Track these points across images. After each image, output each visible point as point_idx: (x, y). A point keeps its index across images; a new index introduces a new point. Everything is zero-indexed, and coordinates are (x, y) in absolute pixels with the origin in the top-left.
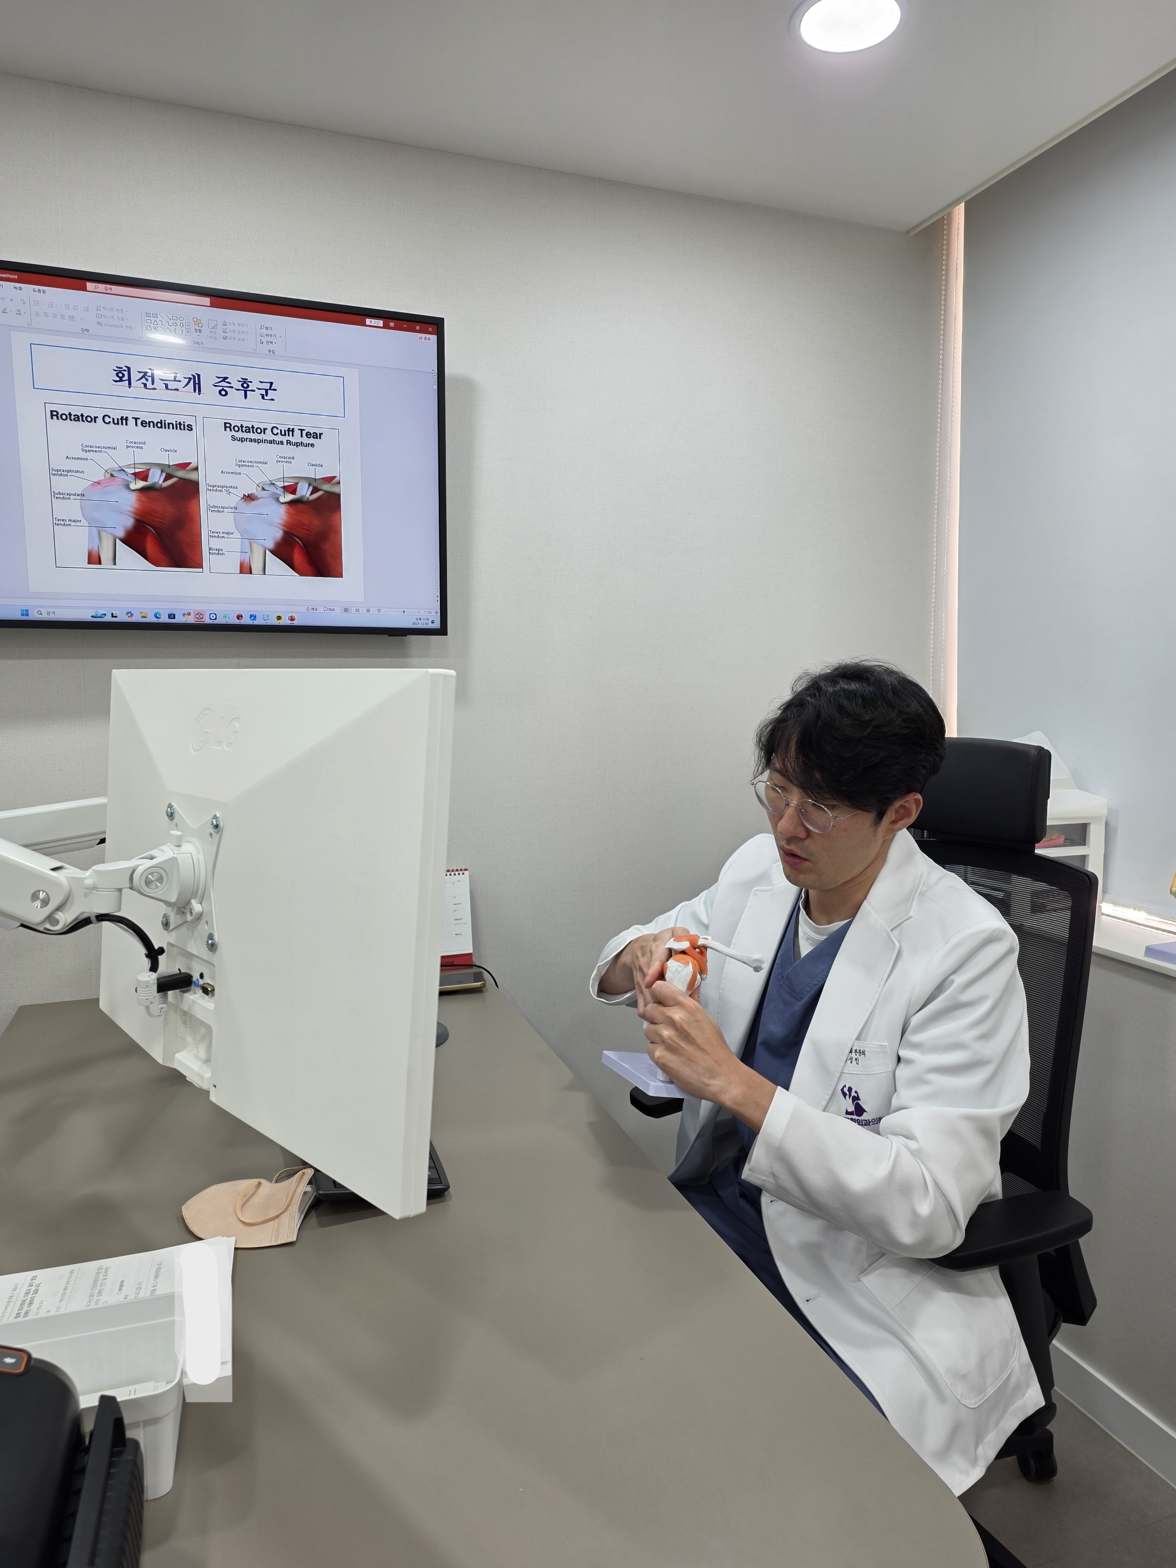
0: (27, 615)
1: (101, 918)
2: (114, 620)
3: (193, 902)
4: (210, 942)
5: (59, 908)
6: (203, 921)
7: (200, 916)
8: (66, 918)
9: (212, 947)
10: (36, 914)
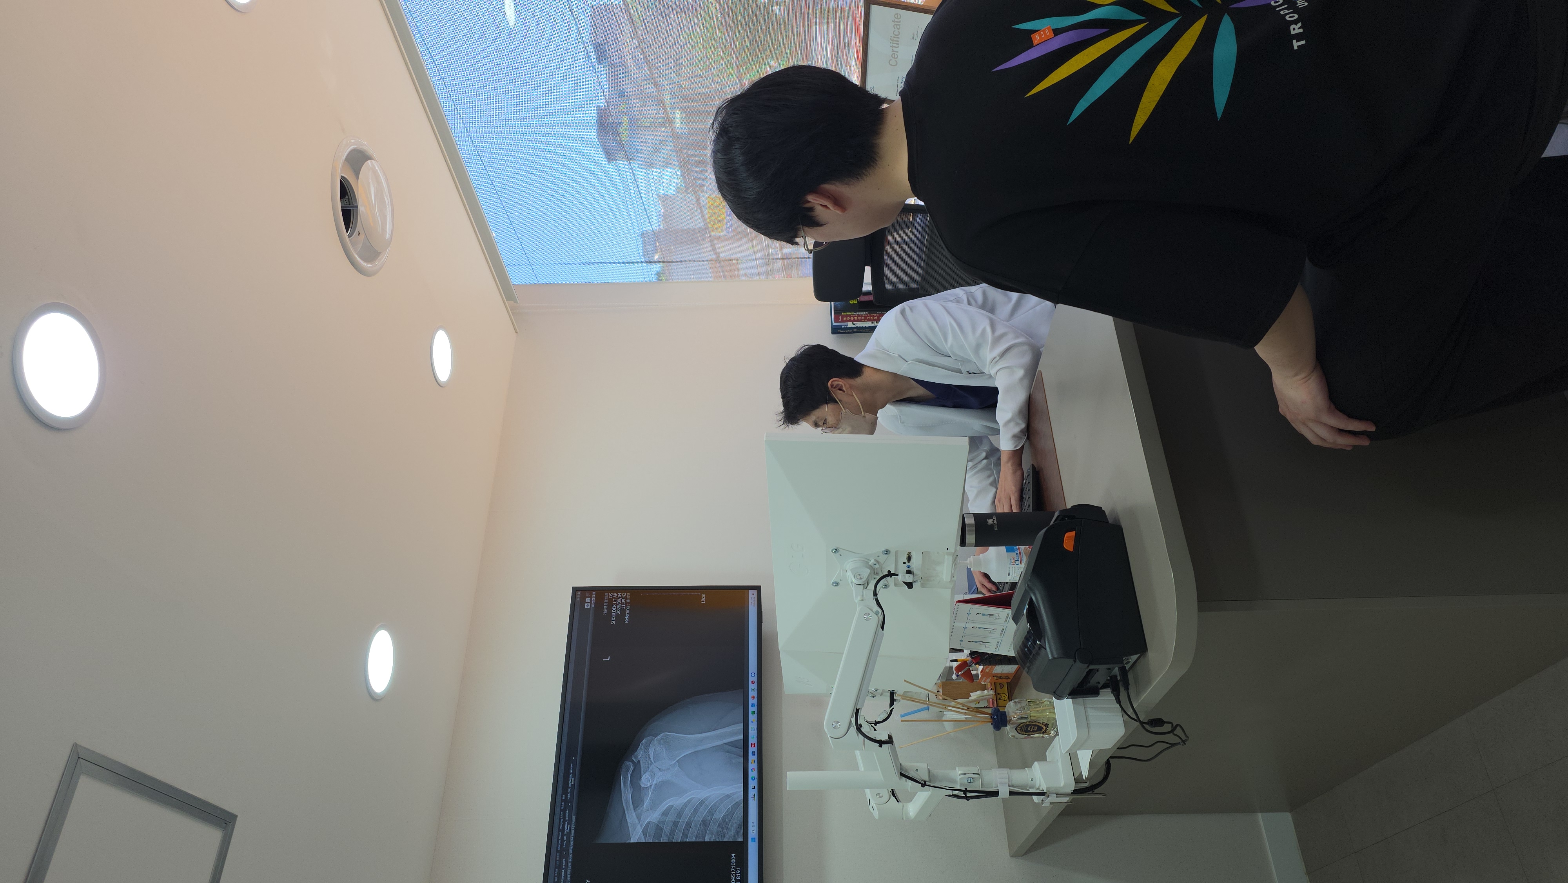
0: (755, 838)
1: (875, 594)
2: (756, 787)
3: (870, 564)
4: (886, 552)
5: (872, 610)
6: (878, 559)
7: (876, 560)
8: (877, 608)
9: (887, 552)
10: (875, 620)
